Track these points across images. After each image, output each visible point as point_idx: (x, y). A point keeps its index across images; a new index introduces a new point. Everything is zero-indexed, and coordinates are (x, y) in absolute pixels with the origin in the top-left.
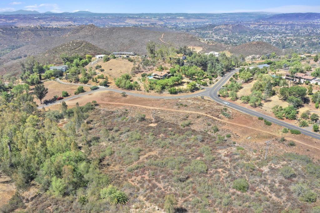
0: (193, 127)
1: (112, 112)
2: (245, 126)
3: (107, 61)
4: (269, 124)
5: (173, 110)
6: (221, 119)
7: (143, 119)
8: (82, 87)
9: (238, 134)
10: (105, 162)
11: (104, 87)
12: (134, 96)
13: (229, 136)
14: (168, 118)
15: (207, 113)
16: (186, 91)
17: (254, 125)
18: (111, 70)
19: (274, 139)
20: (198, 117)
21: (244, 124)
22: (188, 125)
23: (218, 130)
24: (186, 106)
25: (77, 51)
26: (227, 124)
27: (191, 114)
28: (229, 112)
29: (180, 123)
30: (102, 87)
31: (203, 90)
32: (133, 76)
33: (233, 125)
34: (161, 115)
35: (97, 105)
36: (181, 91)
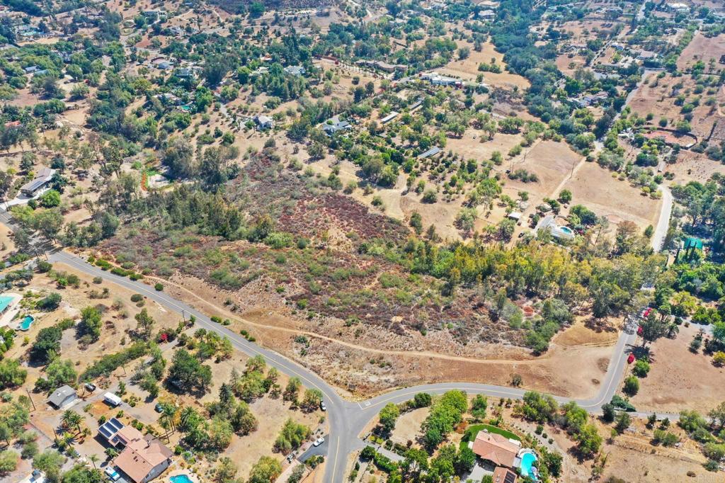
0: (340, 322)
2: (276, 328)
4: (243, 333)
7: (418, 327)
13: (294, 313)
14: (385, 333)
15: (331, 341)
17: (263, 330)
19: (244, 312)
27: (354, 343)
28: (296, 347)
29: (361, 325)
34: (401, 340)
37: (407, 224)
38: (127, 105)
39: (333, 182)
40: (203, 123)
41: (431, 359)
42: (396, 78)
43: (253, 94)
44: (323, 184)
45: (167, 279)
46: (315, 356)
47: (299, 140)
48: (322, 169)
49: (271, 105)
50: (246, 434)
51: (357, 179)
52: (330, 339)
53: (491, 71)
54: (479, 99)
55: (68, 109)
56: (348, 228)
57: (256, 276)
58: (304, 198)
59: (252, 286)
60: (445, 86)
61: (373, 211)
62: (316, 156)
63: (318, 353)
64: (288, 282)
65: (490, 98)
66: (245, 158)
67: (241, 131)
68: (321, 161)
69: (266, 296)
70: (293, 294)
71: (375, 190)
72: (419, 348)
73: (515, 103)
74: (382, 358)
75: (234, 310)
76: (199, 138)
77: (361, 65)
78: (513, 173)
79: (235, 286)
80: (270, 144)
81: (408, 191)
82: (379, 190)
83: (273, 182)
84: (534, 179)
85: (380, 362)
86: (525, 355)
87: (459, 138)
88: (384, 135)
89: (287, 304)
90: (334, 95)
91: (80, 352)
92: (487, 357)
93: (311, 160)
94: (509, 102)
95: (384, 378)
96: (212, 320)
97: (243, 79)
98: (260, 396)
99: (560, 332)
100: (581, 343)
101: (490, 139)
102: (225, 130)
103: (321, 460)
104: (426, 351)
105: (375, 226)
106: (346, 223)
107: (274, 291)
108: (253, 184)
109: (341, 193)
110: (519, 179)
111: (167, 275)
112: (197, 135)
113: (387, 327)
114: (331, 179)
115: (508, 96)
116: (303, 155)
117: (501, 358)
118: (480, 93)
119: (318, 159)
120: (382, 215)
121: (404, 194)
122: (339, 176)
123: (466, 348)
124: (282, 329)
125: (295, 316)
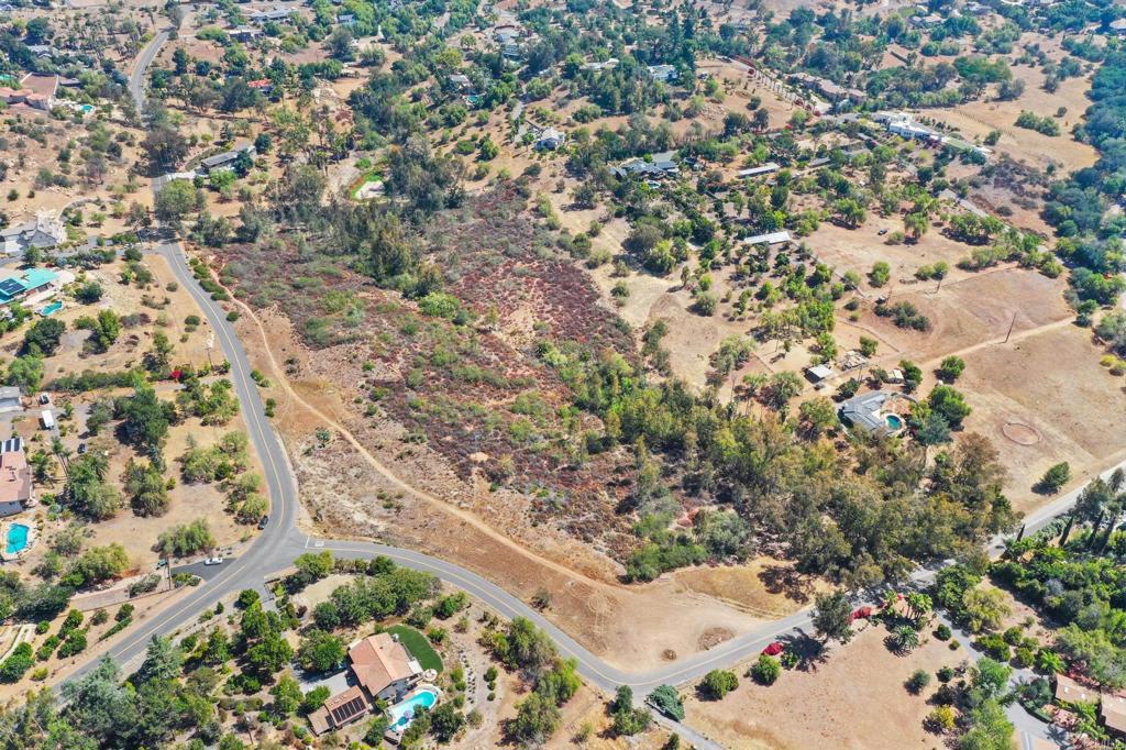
1: (571, 528)
2: (315, 411)
4: (270, 403)
5: (419, 494)
7: (496, 478)
13: (358, 402)
14: (441, 469)
15: (357, 451)
17: (298, 408)
19: (300, 378)
21: (310, 414)
27: (386, 465)
29: (422, 447)
33: (332, 416)
34: (453, 484)
35: (622, 579)
37: (639, 336)
38: (414, 83)
39: (580, 246)
40: (477, 125)
41: (463, 524)
42: (832, 112)
43: (569, 97)
44: (562, 245)
45: (253, 311)
46: (319, 461)
47: (579, 174)
48: (577, 223)
49: (581, 117)
50: (144, 516)
51: (617, 250)
52: (360, 448)
53: (1038, 130)
54: (956, 171)
55: (346, 76)
56: (545, 315)
57: (353, 340)
58: (521, 257)
59: (339, 351)
60: (907, 139)
61: (606, 303)
62: (583, 202)
63: (326, 460)
64: (386, 360)
65: (981, 174)
66: (490, 185)
67: (512, 146)
68: (586, 211)
69: (346, 369)
70: (381, 377)
71: (634, 273)
72: (464, 505)
73: (1027, 194)
74: (400, 497)
75: (290, 372)
76: (457, 145)
77: (793, 82)
78: (889, 306)
79: (317, 344)
80: (533, 172)
81: (681, 288)
82: (640, 274)
83: (498, 225)
84: (921, 326)
85: (391, 503)
86: (610, 575)
87: (852, 228)
88: (720, 196)
89: (362, 387)
90: (698, 120)
91: (77, 359)
92: (547, 555)
93: (573, 208)
94: (1018, 189)
95: (373, 522)
96: (252, 375)
97: (570, 71)
98: (207, 482)
99: (705, 566)
100: (716, 594)
101: (910, 241)
102: (496, 140)
103: (195, 583)
104: (470, 512)
105: (588, 324)
106: (549, 307)
107: (360, 366)
108: (472, 221)
109: (579, 265)
110: (892, 318)
111: (258, 305)
112: (461, 139)
113: (453, 462)
114: (579, 240)
115: (1019, 178)
116: (566, 198)
117: (566, 565)
118: (965, 163)
119: (583, 207)
120: (613, 310)
121: (673, 290)
122: (596, 240)
123: (531, 531)
124: (320, 414)
125: (354, 406)
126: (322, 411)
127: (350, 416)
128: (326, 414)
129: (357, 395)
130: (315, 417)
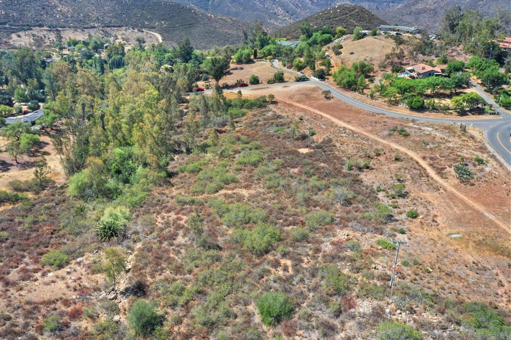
3: (358, 39)
6: (442, 177)
8: (283, 74)
9: (439, 220)
10: (173, 180)
11: (317, 80)
12: (342, 99)
13: (413, 216)
15: (424, 158)
16: (446, 109)
18: (352, 53)
20: (397, 159)
21: (486, 205)
22: (360, 169)
23: (403, 196)
24: (407, 135)
25: (336, 21)
26: (442, 191)
28: (482, 170)
30: (315, 78)
31: (492, 116)
32: (382, 69)
33: (452, 197)
35: (275, 103)
36: (435, 109)
124: (470, 202)
125: (420, 209)
126: (467, 207)
127: (429, 195)
128: (462, 201)
129: (414, 225)
130: (477, 199)
